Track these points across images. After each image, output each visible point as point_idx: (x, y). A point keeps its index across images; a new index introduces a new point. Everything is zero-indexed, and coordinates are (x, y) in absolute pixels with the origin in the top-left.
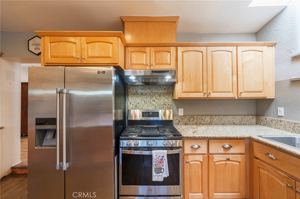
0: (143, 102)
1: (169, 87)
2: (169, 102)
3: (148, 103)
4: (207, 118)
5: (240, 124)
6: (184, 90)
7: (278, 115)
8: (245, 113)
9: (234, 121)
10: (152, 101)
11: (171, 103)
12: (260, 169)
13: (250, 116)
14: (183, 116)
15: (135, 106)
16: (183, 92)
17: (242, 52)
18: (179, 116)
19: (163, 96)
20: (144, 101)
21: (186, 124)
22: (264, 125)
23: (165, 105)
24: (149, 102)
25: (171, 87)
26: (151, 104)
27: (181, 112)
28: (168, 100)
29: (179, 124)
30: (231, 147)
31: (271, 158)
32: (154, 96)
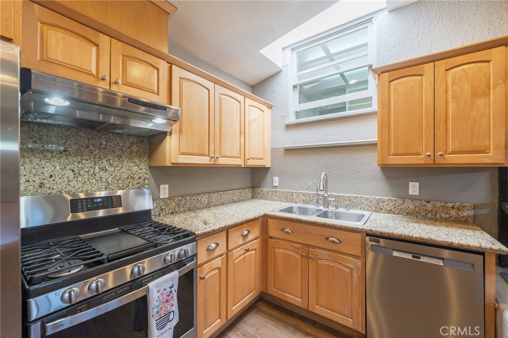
0: (71, 175)
1: (143, 141)
2: (141, 171)
3: (86, 176)
4: (204, 198)
5: (239, 201)
6: (183, 150)
7: (274, 185)
8: (242, 186)
9: (234, 198)
10: (97, 170)
11: (145, 175)
12: (275, 249)
13: (247, 189)
14: (169, 198)
15: (37, 186)
16: (180, 153)
17: (249, 106)
18: (161, 199)
19: (127, 159)
20: (73, 171)
21: (173, 212)
22: (261, 198)
23: (133, 178)
24: (88, 172)
25: (145, 142)
26: (94, 178)
27: (164, 191)
28: (139, 169)
29: (162, 215)
30: (249, 232)
31: (288, 233)
32: (105, 157)
